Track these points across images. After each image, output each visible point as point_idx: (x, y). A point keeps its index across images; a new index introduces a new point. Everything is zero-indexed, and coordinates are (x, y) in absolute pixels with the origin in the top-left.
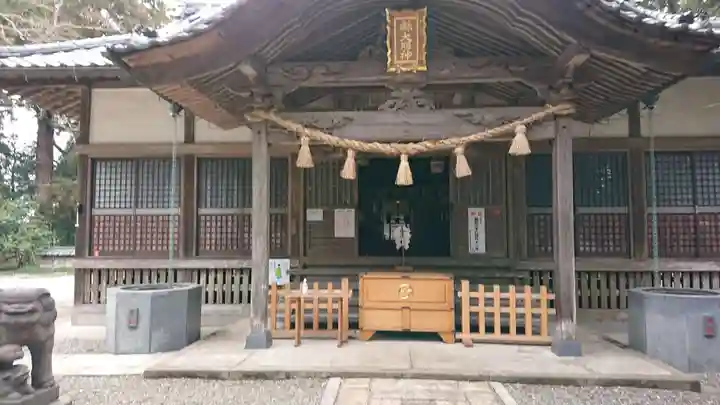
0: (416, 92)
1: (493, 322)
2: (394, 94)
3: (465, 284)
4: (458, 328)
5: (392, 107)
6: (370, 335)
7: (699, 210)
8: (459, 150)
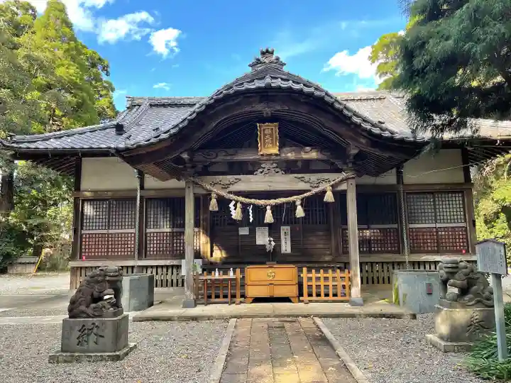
0: (275, 165)
1: (320, 292)
2: (263, 166)
3: (305, 269)
4: (301, 294)
5: (261, 172)
6: (251, 301)
7: (438, 225)
8: (298, 203)
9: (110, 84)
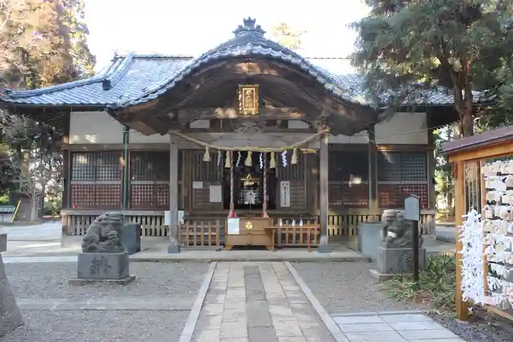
0: (254, 124)
2: (244, 124)
5: (242, 131)
6: (230, 248)
7: (403, 183)
9: (85, 26)
